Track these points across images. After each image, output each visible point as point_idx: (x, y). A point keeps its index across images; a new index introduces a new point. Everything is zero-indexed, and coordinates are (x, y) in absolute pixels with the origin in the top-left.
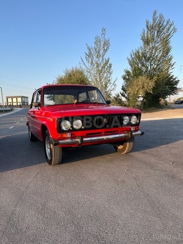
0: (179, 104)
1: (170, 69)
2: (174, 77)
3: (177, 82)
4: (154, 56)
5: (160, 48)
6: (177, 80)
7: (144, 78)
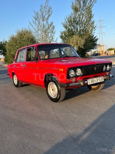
0: (95, 55)
1: (93, 30)
2: (94, 36)
3: (97, 40)
4: (82, 20)
5: (86, 15)
6: (96, 38)
7: (77, 37)
